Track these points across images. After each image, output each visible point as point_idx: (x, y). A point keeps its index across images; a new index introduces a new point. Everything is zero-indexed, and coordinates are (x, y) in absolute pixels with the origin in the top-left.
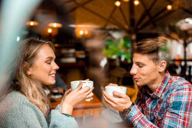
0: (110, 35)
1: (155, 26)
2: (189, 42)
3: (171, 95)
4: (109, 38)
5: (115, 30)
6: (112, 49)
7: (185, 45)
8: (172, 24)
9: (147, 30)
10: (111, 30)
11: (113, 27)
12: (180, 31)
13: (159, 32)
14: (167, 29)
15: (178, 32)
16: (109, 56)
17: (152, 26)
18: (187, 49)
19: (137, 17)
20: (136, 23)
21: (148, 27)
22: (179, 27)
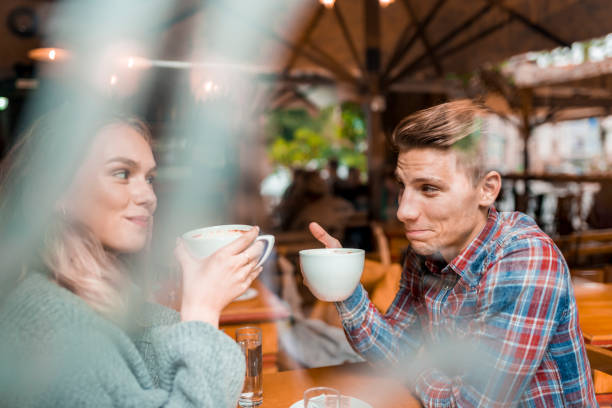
0: (300, 97)
1: (440, 72)
2: (538, 124)
3: (491, 266)
4: (297, 105)
5: (316, 81)
6: (304, 141)
7: (526, 131)
8: (489, 67)
9: (417, 84)
10: (304, 79)
11: (311, 70)
12: (514, 87)
13: (451, 91)
14: (475, 81)
15: (508, 90)
16: (298, 162)
17: (430, 71)
18: (532, 144)
19: (389, 41)
20: (385, 60)
21: (419, 76)
22: (511, 75)
